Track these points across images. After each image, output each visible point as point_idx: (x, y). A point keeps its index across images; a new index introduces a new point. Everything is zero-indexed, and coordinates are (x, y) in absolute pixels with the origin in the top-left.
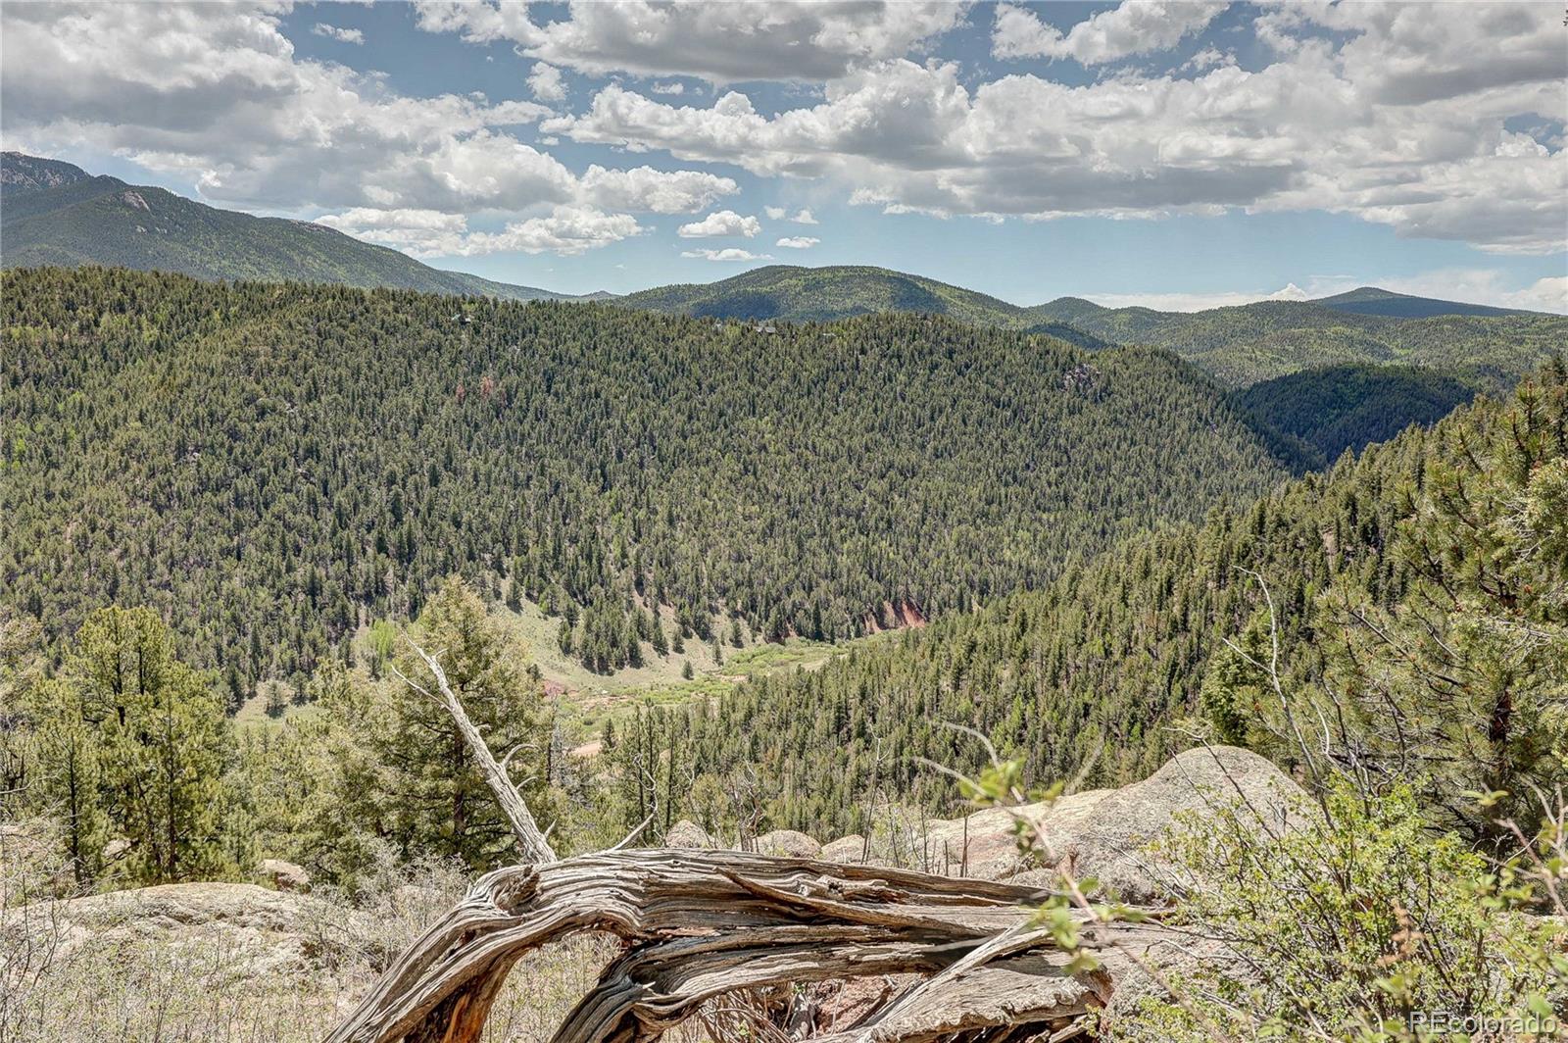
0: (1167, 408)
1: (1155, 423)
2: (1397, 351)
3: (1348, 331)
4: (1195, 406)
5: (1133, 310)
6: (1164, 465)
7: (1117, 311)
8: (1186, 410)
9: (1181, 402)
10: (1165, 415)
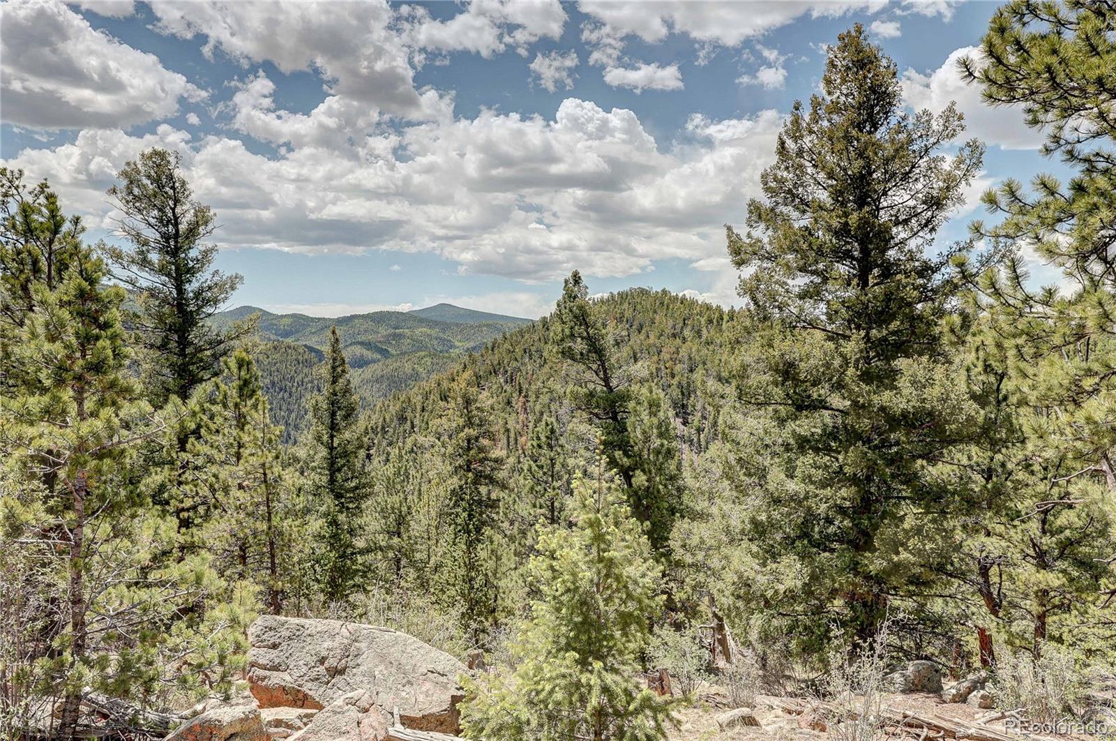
0: (295, 384)
1: (286, 395)
2: (457, 344)
3: (429, 331)
4: (316, 382)
5: (294, 316)
6: (292, 424)
7: (282, 316)
8: (309, 385)
9: (306, 380)
10: (294, 389)
